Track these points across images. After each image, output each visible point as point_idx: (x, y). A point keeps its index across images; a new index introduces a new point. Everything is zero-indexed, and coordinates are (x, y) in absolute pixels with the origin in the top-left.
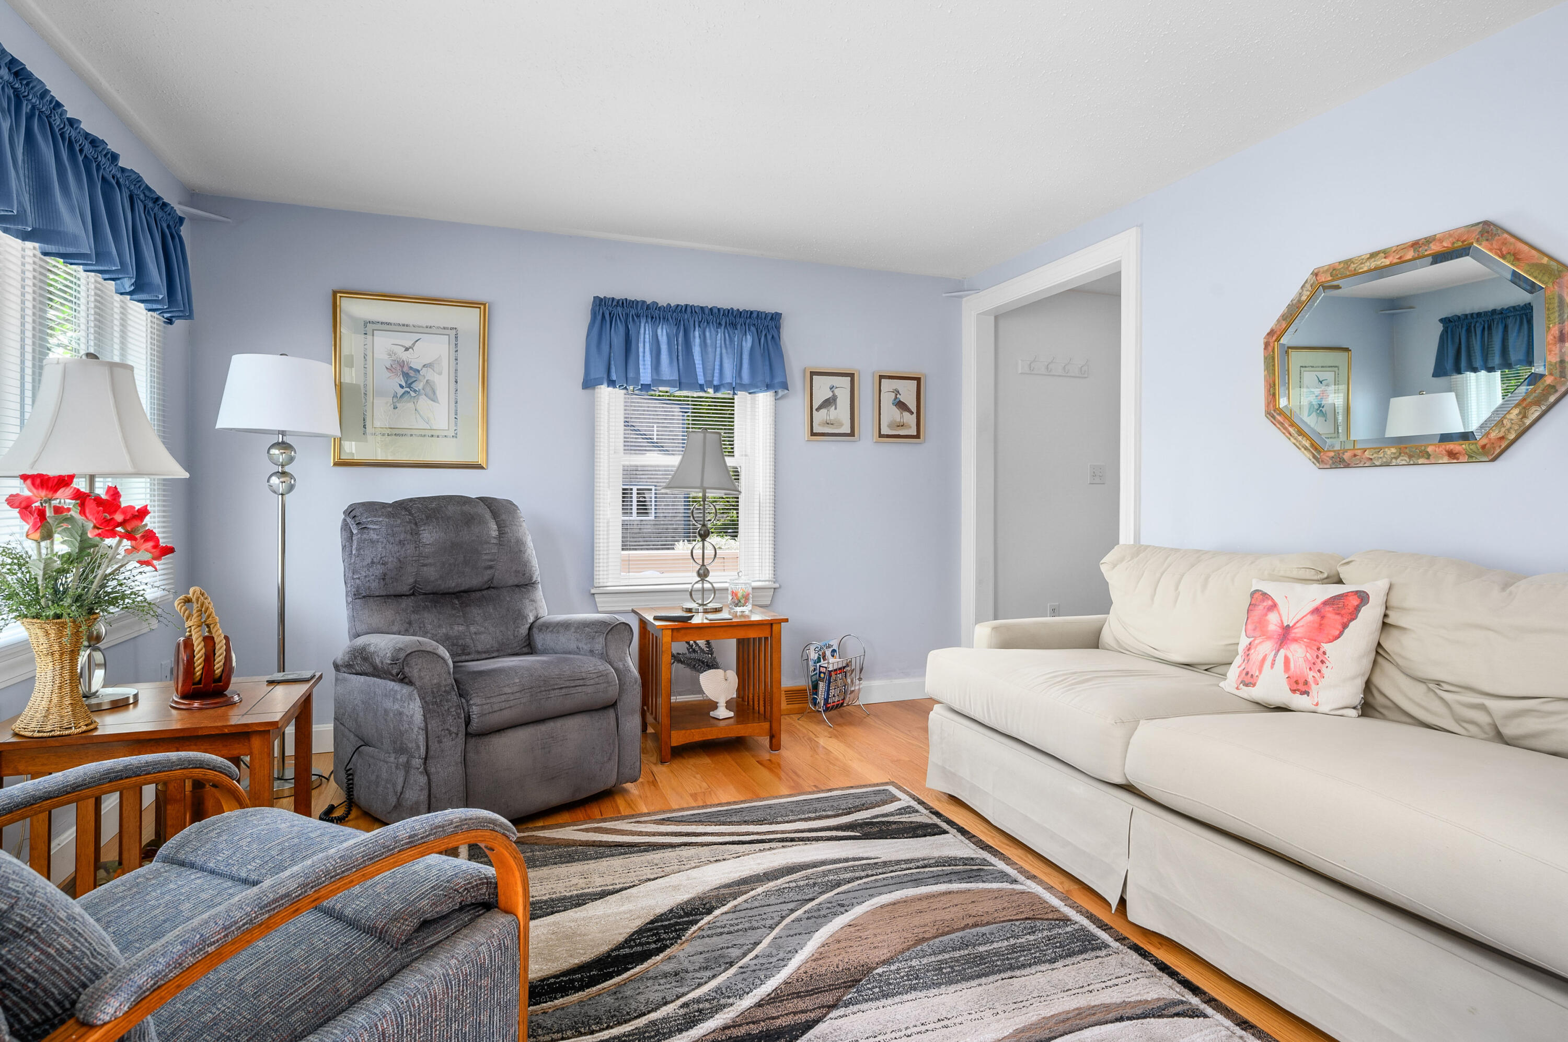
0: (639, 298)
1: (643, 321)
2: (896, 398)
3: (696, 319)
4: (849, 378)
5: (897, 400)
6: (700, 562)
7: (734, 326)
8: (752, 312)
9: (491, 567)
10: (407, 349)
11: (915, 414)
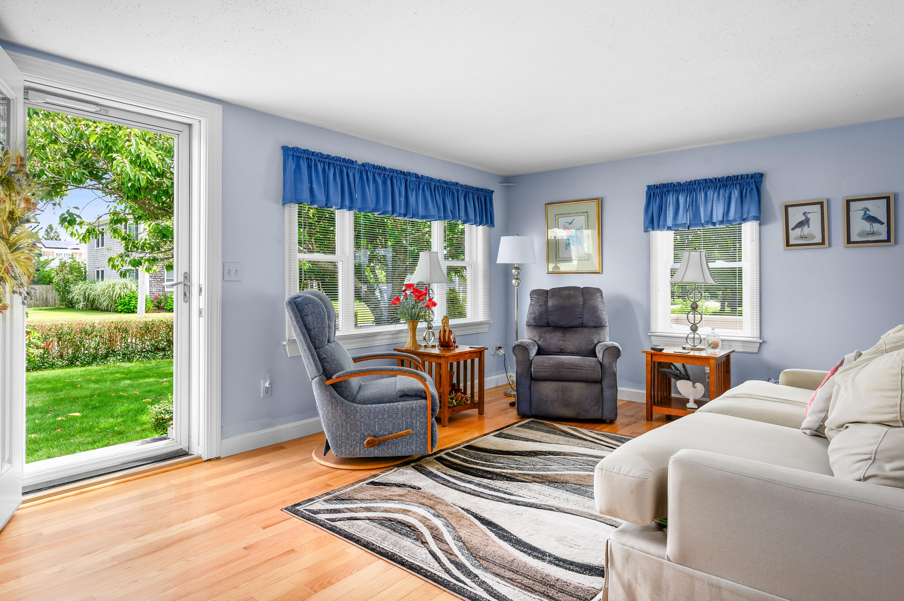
0: (669, 182)
1: (671, 194)
2: (865, 213)
3: (702, 187)
4: (819, 206)
5: (867, 216)
6: (693, 322)
7: (725, 186)
8: (738, 176)
9: (581, 318)
10: (570, 224)
11: (886, 224)
